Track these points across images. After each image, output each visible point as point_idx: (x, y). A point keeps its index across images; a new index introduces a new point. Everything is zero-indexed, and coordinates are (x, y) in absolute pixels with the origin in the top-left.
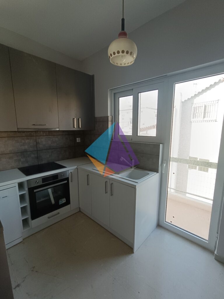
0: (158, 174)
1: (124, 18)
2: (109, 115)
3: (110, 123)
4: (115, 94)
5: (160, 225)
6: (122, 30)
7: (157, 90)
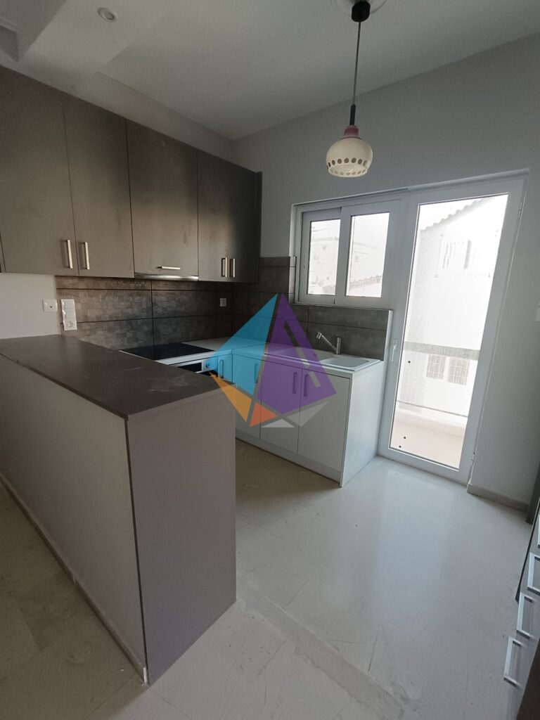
0: (382, 362)
1: (356, 104)
2: (291, 254)
3: (292, 270)
4: (303, 213)
5: (380, 454)
6: (350, 124)
7: (388, 214)
